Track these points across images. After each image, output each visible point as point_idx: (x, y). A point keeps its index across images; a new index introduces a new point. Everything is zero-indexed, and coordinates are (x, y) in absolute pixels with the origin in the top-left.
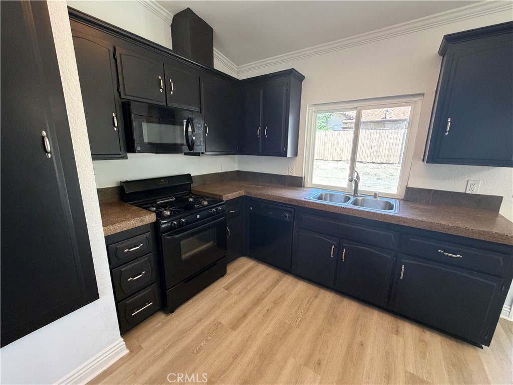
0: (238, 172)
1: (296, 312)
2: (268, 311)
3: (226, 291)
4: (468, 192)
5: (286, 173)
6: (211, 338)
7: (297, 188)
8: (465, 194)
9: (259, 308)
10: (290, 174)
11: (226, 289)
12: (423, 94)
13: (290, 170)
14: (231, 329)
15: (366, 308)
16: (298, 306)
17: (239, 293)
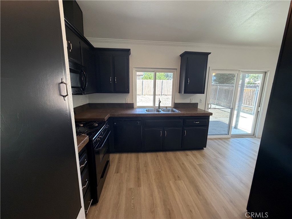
0: (89, 104)
1: (156, 165)
2: (146, 171)
3: (118, 174)
4: (191, 103)
5: (124, 102)
6: (133, 197)
7: (131, 109)
8: (190, 103)
9: (141, 172)
10: (126, 102)
11: (118, 173)
12: (176, 69)
13: (126, 100)
14: (139, 187)
15: (175, 152)
16: (155, 163)
17: (126, 171)
